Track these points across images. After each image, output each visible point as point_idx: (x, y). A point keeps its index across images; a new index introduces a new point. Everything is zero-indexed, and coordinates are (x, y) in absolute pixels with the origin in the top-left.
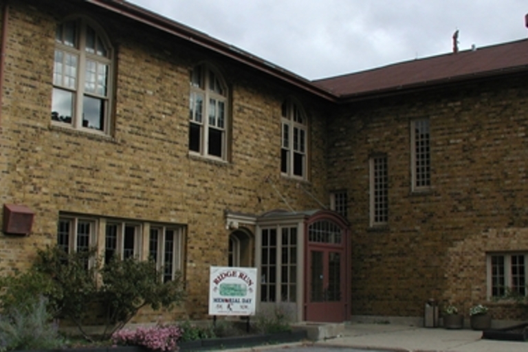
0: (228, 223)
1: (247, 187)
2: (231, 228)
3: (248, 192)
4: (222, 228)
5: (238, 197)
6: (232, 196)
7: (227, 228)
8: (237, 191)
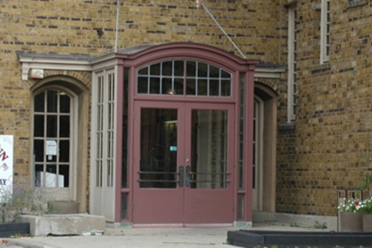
0: (25, 71)
1: (70, 16)
2: (31, 79)
3: (70, 23)
4: (14, 79)
5: (49, 31)
6: (34, 31)
7: (25, 77)
8: (45, 22)
